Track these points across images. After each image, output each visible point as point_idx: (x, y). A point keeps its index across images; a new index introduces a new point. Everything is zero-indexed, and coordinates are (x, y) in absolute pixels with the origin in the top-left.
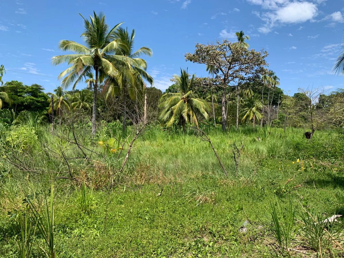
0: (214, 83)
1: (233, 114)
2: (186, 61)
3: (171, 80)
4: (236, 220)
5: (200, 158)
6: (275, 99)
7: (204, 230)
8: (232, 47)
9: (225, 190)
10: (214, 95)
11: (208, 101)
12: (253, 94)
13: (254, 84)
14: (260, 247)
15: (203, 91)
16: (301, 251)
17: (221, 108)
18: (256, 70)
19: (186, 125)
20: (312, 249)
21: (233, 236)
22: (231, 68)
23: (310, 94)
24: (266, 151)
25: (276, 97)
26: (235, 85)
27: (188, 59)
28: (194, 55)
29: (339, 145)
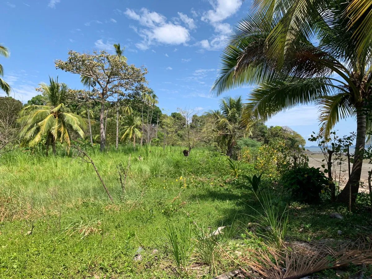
0: (91, 97)
1: (112, 132)
2: (57, 69)
3: (37, 90)
4: (129, 249)
5: (77, 183)
6: (153, 118)
7: (94, 266)
8: (110, 60)
9: (112, 216)
10: (90, 110)
11: (83, 117)
12: (132, 112)
13: (134, 101)
14: (157, 273)
15: (78, 106)
16: (196, 268)
17: (99, 125)
18: (136, 87)
19: (56, 145)
20: (204, 264)
21: (127, 266)
22: (110, 82)
23: (187, 114)
24: (148, 170)
25: (155, 116)
26: (115, 101)
27: (59, 67)
28: (66, 64)
29: (212, 161)
